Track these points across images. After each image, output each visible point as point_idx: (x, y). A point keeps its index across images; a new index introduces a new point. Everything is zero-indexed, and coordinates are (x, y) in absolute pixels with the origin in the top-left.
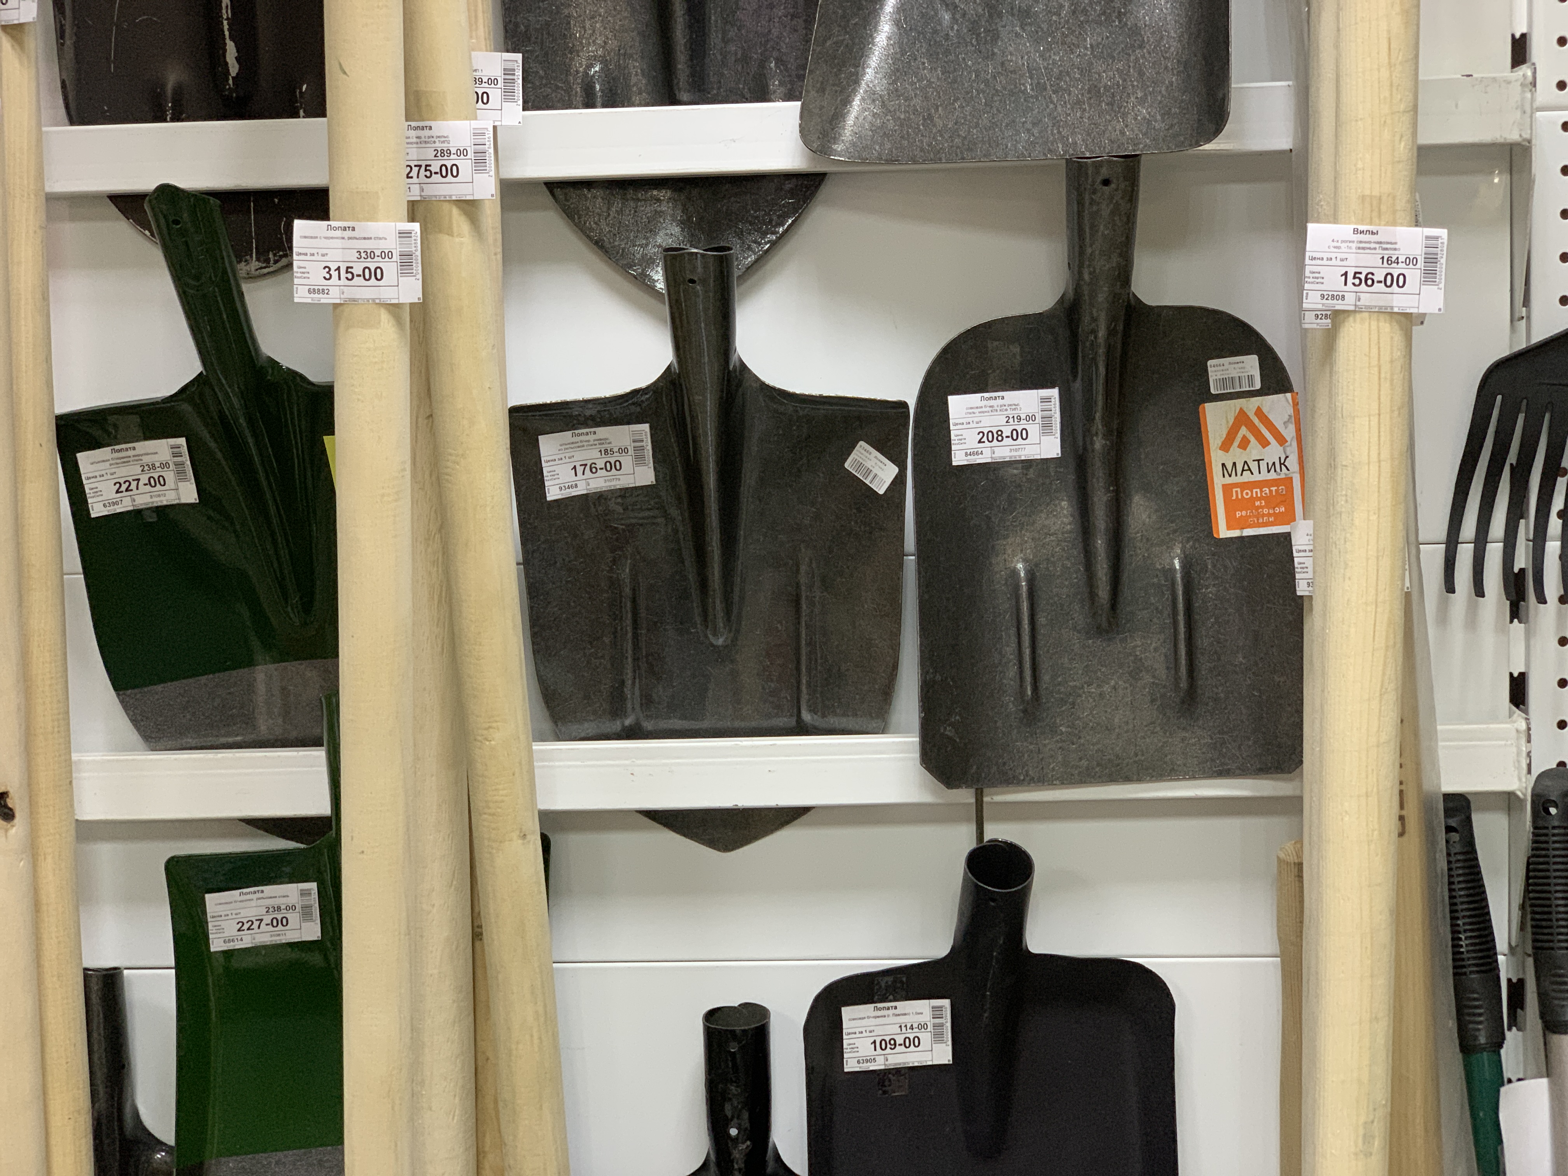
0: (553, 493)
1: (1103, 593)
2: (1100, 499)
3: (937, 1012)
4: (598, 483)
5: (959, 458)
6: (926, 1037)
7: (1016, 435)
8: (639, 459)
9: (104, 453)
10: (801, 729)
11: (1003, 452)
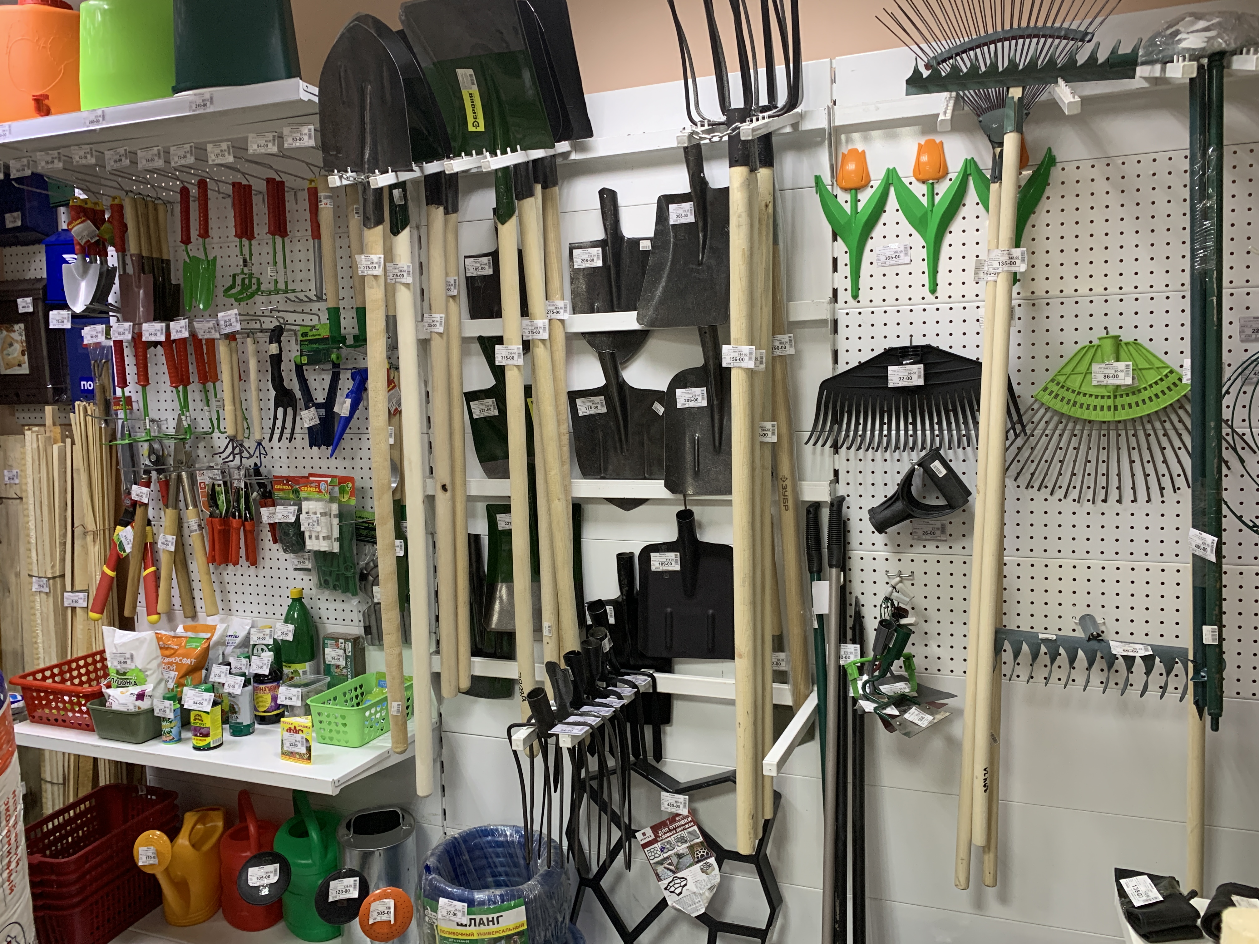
0: (580, 414)
1: (717, 444)
2: (716, 417)
3: (676, 556)
4: (593, 412)
5: (679, 406)
6: (673, 563)
7: (695, 400)
8: (602, 406)
9: (477, 402)
10: (645, 478)
11: (692, 404)
